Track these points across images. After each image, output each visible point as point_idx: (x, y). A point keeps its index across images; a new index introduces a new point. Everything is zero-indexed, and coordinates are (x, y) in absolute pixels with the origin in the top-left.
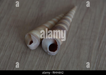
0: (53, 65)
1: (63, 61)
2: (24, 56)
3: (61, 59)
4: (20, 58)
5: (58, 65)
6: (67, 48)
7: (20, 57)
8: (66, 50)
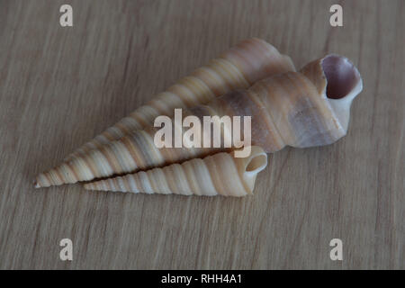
0: (231, 256)
1: (273, 234)
2: (99, 230)
3: (260, 229)
4: (84, 239)
5: (252, 252)
6: (280, 176)
7: (82, 235)
8: (275, 186)
